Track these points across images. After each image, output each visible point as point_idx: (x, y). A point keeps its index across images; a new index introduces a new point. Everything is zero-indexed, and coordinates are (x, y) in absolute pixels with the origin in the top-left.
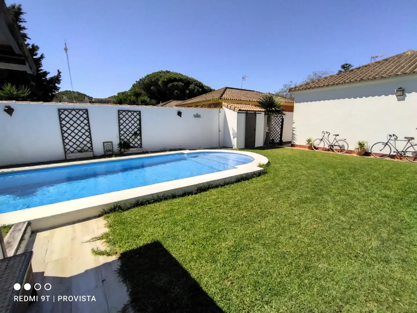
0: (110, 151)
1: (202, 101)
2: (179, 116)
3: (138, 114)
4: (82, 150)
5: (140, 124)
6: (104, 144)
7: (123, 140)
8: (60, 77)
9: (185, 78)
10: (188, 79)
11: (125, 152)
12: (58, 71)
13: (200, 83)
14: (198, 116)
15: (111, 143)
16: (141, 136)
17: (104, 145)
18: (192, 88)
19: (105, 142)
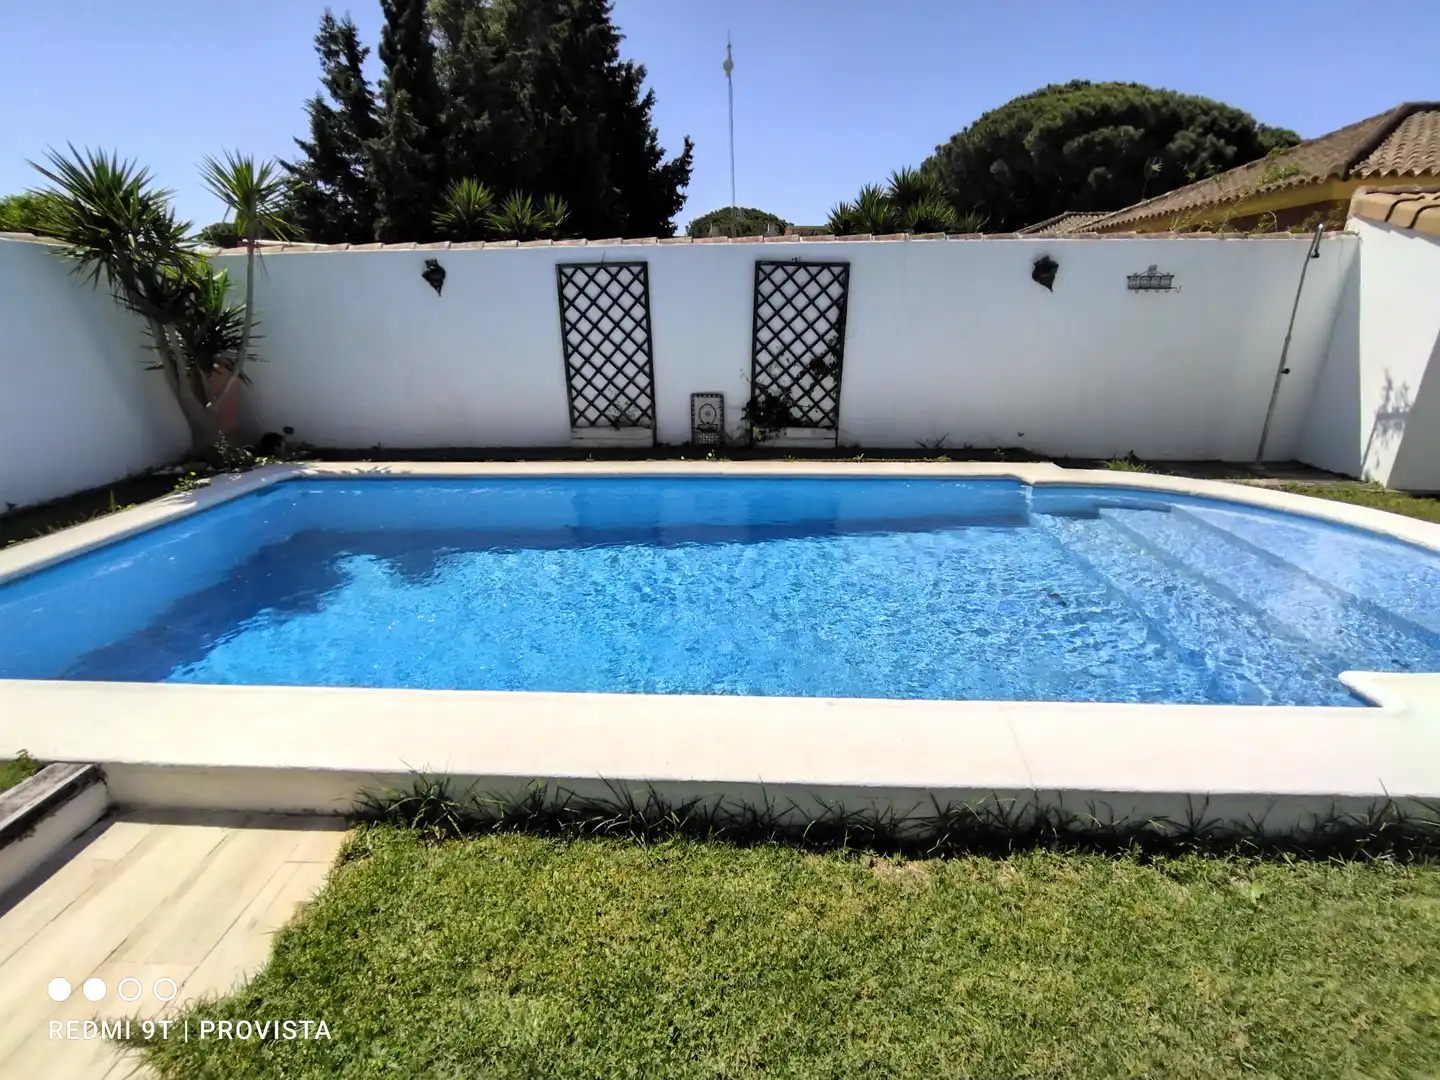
0: (710, 430)
1: (1216, 200)
2: (1042, 283)
3: (836, 278)
4: (623, 418)
5: (840, 325)
6: (692, 401)
7: (764, 389)
8: (689, 163)
9: (1156, 100)
10: (1172, 105)
11: (764, 439)
12: (687, 141)
13: (1237, 117)
14: (1154, 282)
15: (718, 399)
16: (838, 378)
17: (693, 406)
18: (1181, 148)
19: (698, 395)
